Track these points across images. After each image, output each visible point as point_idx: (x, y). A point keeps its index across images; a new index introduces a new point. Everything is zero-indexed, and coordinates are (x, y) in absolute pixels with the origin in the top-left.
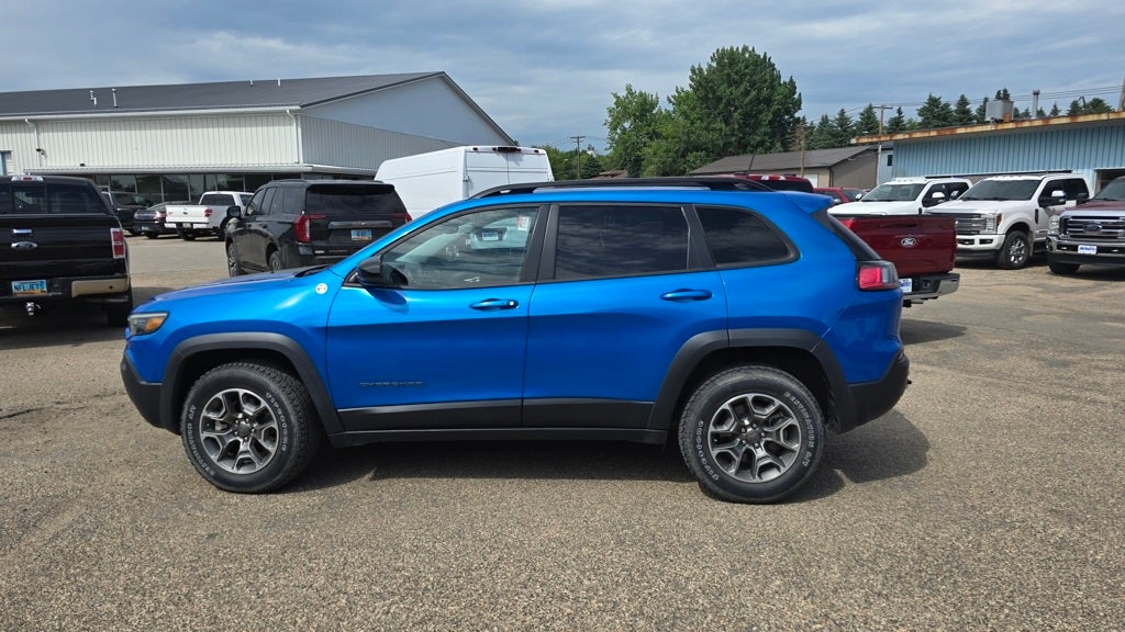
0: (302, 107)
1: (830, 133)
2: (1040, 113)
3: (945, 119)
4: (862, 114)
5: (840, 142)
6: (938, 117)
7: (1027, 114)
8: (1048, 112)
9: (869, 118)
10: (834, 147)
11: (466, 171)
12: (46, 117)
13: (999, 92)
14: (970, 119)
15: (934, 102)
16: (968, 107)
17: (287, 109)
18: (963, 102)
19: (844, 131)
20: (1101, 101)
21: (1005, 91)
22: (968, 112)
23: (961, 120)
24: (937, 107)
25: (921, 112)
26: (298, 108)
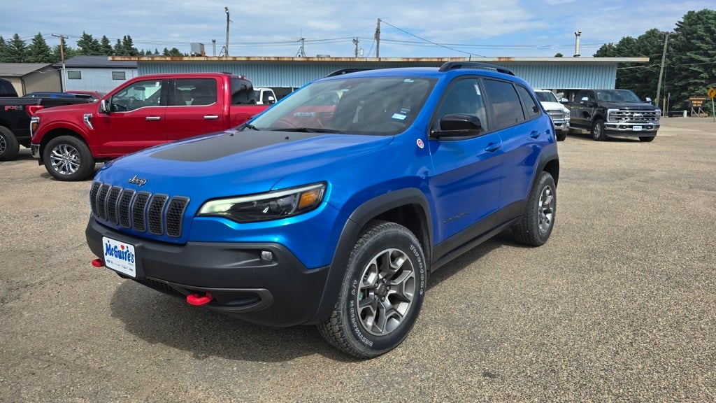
1: (9, 51)
2: (149, 53)
3: (97, 50)
4: (34, 40)
5: (19, 59)
6: (92, 48)
7: (143, 53)
8: (153, 52)
9: (40, 43)
10: (14, 62)
13: (125, 37)
14: (112, 52)
15: (87, 38)
16: (109, 44)
18: (105, 40)
19: (21, 50)
20: (177, 50)
21: (129, 37)
22: (109, 47)
23: (106, 52)
24: (90, 42)
25: (80, 43)
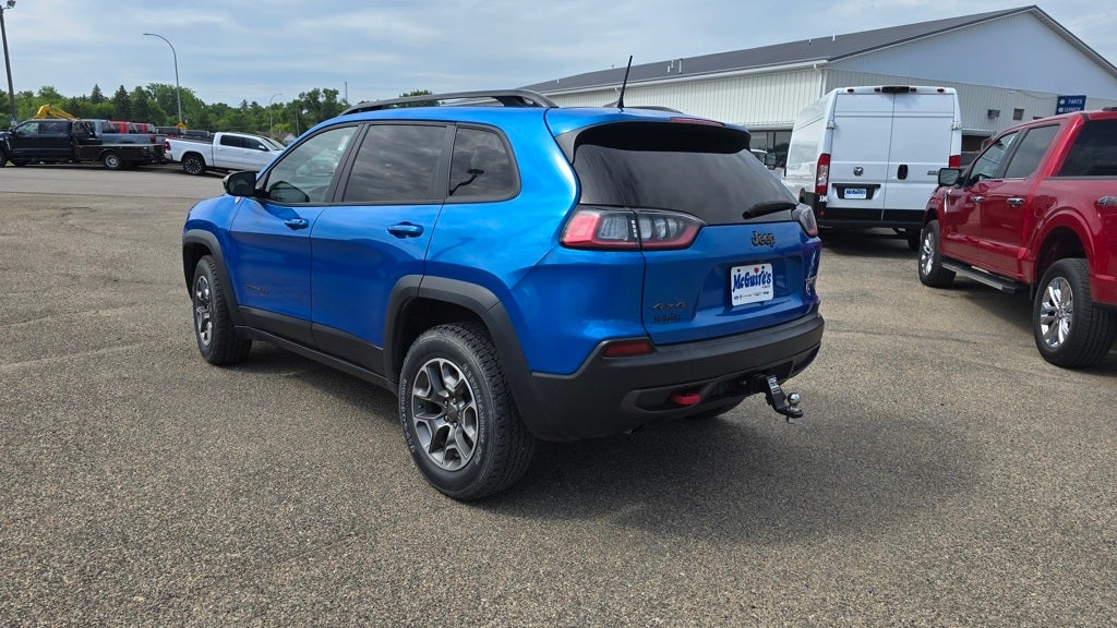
0: (829, 60)
11: (833, 116)
12: (681, 79)
17: (815, 63)
26: (825, 61)
